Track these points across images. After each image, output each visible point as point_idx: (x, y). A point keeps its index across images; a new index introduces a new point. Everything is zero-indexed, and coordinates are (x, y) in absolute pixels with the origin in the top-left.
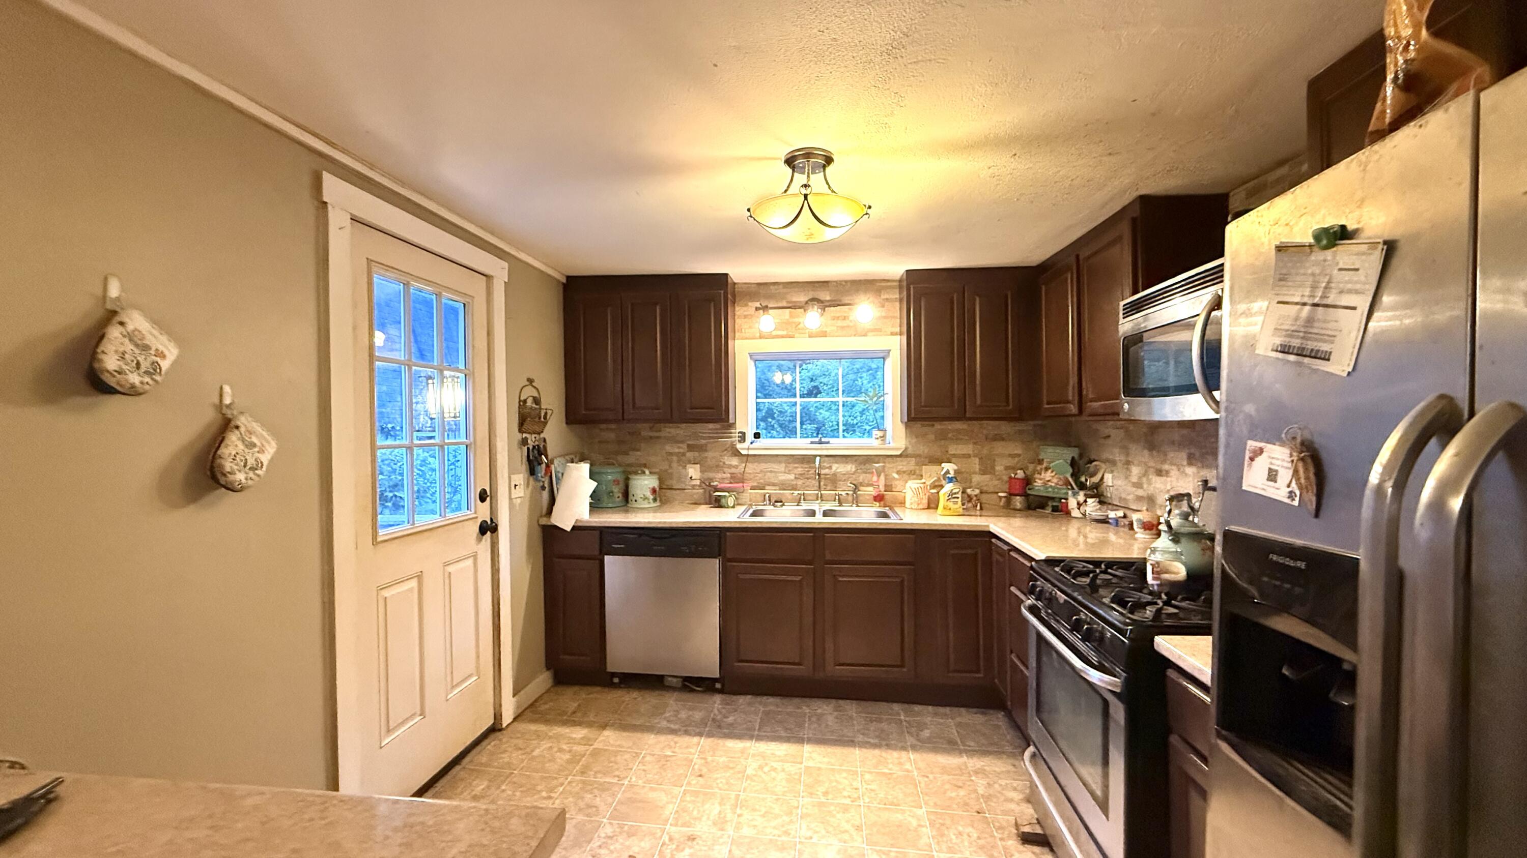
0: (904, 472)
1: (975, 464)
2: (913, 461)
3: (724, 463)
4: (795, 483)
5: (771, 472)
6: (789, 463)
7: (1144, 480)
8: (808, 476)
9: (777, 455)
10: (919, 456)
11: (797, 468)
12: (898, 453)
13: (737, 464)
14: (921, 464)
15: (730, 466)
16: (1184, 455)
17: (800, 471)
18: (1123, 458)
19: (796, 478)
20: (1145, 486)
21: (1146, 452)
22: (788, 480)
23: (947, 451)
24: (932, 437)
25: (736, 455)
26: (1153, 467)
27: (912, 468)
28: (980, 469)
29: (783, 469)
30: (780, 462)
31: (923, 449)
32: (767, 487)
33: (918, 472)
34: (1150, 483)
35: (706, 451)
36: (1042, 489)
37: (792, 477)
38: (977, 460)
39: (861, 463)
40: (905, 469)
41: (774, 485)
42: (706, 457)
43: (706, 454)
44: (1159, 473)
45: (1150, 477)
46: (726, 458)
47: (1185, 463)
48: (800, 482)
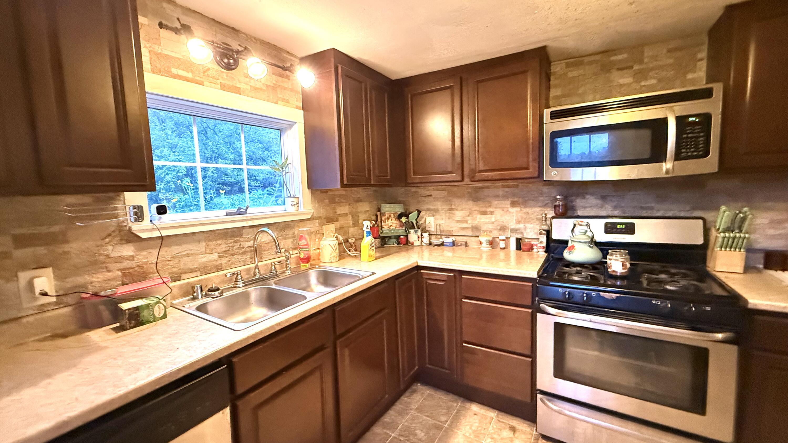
0: (312, 233)
1: (350, 220)
2: (317, 222)
3: (108, 256)
4: (219, 262)
5: (188, 255)
6: (210, 240)
7: (469, 218)
8: (233, 252)
9: (194, 234)
10: (320, 218)
11: (220, 245)
12: (309, 217)
13: (131, 253)
14: (322, 225)
15: (121, 259)
16: (508, 202)
17: (224, 247)
18: (446, 207)
19: (220, 257)
20: (469, 222)
21: (471, 203)
22: (210, 261)
23: (336, 212)
24: (327, 201)
25: (128, 242)
26: (478, 211)
27: (317, 229)
28: (353, 224)
29: (203, 250)
30: (199, 241)
31: (323, 212)
32: (184, 276)
33: (321, 232)
34: (474, 219)
35: (66, 241)
36: (388, 231)
37: (215, 256)
38: (350, 217)
39: (281, 230)
40: (313, 230)
41: (192, 271)
42: (67, 253)
43: (66, 248)
44: (484, 213)
45: (474, 216)
46: (110, 248)
47: (509, 206)
48: (224, 261)
